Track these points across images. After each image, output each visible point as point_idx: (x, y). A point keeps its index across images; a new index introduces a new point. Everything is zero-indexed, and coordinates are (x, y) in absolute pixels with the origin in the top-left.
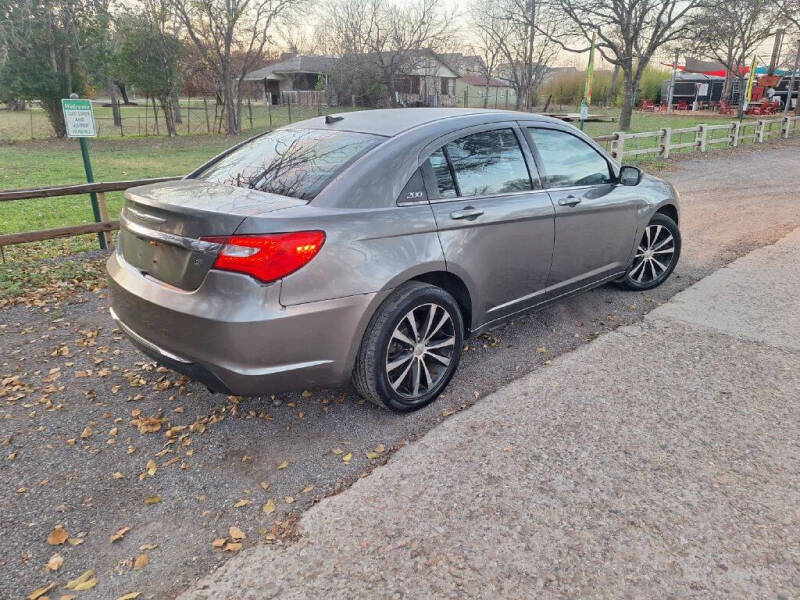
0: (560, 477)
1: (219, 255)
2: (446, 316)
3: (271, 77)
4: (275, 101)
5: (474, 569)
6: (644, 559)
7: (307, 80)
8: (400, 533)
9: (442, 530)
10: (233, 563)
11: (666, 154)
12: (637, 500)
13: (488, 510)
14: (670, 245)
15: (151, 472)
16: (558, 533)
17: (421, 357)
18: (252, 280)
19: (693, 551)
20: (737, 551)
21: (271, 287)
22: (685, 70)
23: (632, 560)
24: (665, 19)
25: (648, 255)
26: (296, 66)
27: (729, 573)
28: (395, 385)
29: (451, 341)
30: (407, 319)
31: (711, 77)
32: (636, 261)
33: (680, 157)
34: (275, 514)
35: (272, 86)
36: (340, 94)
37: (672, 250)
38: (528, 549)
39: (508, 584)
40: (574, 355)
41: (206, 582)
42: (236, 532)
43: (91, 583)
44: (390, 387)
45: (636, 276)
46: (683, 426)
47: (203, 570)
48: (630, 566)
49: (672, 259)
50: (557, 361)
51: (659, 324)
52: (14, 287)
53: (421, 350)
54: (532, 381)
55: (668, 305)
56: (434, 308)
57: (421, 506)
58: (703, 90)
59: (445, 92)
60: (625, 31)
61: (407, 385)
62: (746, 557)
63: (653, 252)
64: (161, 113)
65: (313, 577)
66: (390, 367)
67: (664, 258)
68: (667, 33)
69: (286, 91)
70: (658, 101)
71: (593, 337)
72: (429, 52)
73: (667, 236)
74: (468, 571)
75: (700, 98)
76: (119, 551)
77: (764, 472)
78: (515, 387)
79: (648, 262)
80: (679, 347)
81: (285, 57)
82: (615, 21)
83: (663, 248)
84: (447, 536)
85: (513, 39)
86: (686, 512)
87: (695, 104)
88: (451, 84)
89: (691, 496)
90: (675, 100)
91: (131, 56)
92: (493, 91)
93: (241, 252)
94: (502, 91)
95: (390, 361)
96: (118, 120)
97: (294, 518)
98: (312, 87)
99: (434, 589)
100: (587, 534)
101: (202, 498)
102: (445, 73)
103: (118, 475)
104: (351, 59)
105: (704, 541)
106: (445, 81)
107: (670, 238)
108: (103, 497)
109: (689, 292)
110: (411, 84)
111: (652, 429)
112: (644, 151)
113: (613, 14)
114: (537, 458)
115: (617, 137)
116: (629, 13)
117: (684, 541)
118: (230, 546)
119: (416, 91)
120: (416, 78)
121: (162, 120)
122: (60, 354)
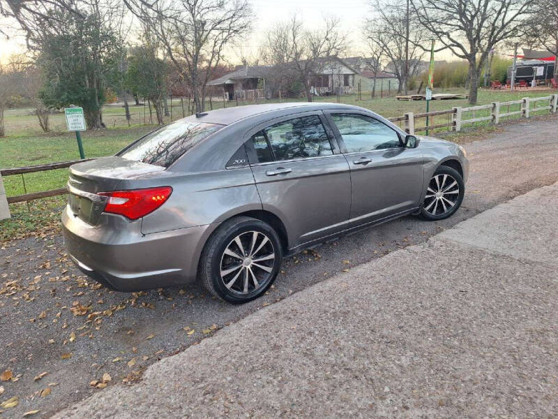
0: (321, 347)
1: (107, 204)
2: (266, 239)
3: (228, 82)
4: (231, 97)
5: (240, 403)
6: (354, 400)
7: (251, 83)
8: (202, 380)
9: (229, 378)
10: (96, 395)
11: (497, 121)
12: (366, 362)
13: (264, 366)
14: (455, 188)
15: (71, 340)
16: (304, 382)
17: (249, 267)
18: (124, 218)
19: (390, 397)
20: (420, 398)
21: (135, 223)
22: (524, 58)
23: (346, 401)
24: (499, 23)
25: (439, 196)
26: (244, 74)
27: (408, 412)
28: (229, 286)
29: (272, 256)
30: (234, 242)
31: (545, 62)
32: (430, 200)
33: (507, 122)
34: (134, 367)
35: (229, 88)
36: (273, 90)
37: (457, 192)
38: (280, 392)
39: (258, 413)
40: (367, 266)
41: (77, 405)
42: (106, 377)
43: (14, 404)
44: (225, 286)
45: (431, 210)
46: (421, 313)
47: (78, 398)
48: (343, 405)
49: (459, 198)
50: (353, 269)
51: (437, 244)
52: (31, 226)
53: (248, 263)
54: (330, 283)
55: (450, 231)
56: (255, 234)
57: (223, 363)
58: (540, 71)
59: (346, 84)
60: (469, 35)
61: (239, 285)
62: (425, 401)
63: (443, 194)
64: (154, 110)
65: (139, 404)
66: (223, 273)
67: (452, 197)
68: (501, 34)
69: (239, 90)
70: (505, 81)
71: (387, 253)
72: (335, 58)
73: (453, 181)
74: (236, 404)
75: (537, 78)
76: (37, 385)
77: (465, 346)
78: (316, 288)
79: (440, 201)
80: (445, 260)
81: (238, 68)
82: (461, 28)
83: (451, 190)
84: (231, 382)
85: (392, 45)
86: (397, 371)
87: (533, 82)
88: (351, 79)
89: (405, 361)
90: (517, 80)
91: (135, 75)
92: (379, 82)
93: (120, 201)
94: (385, 82)
95: (224, 269)
96: (128, 116)
97: (143, 369)
98: (255, 87)
99: (210, 414)
100: (324, 384)
101: (95, 356)
102: (345, 71)
103: (52, 341)
104: (280, 67)
105: (400, 391)
106: (346, 76)
107: (455, 183)
108: (39, 354)
109: (469, 221)
110: (322, 81)
111: (398, 316)
112: (478, 119)
113: (460, 23)
114: (311, 333)
115: (456, 111)
116: (471, 22)
117: (387, 389)
118: (99, 385)
119: (327, 85)
120: (326, 77)
121: (155, 115)
122: (44, 267)
